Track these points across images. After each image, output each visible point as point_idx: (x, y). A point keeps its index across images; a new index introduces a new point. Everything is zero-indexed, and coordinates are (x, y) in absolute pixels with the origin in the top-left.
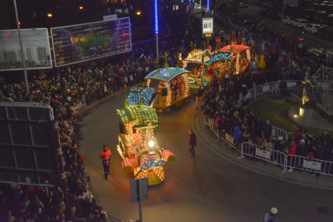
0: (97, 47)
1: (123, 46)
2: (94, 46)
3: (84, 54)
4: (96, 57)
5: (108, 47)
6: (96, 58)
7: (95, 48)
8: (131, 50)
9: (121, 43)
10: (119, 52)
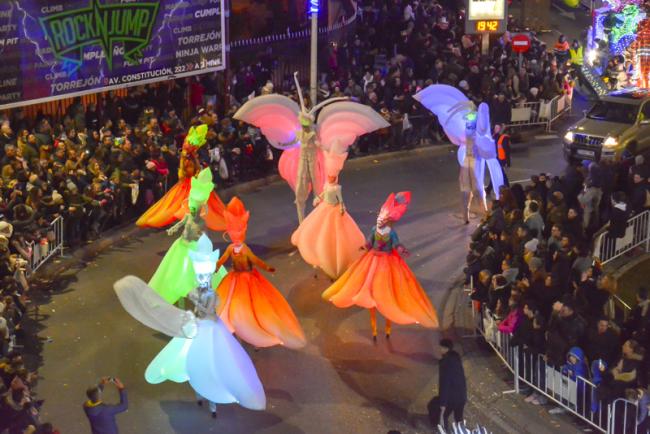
0: (107, 51)
1: (196, 51)
2: (97, 49)
3: (63, 74)
4: (102, 85)
5: (147, 54)
6: (105, 89)
7: (103, 54)
8: (223, 67)
9: (192, 40)
10: (181, 73)
